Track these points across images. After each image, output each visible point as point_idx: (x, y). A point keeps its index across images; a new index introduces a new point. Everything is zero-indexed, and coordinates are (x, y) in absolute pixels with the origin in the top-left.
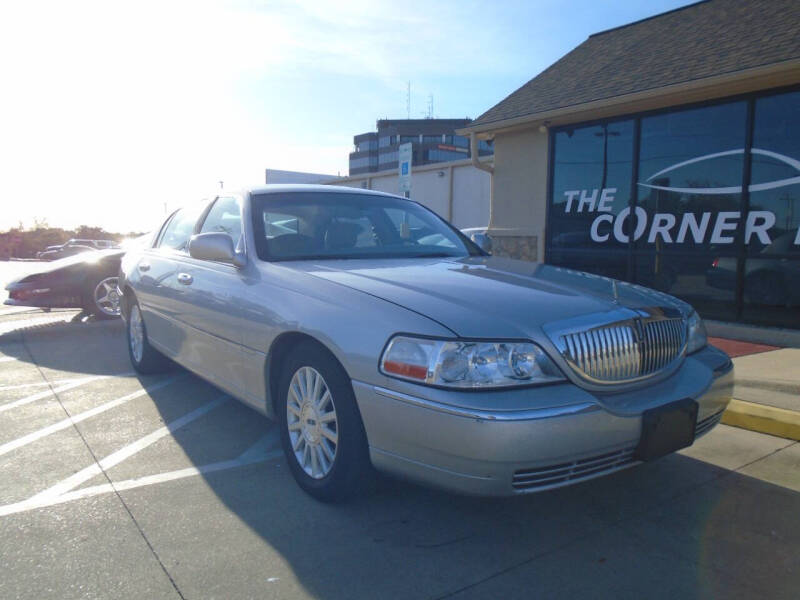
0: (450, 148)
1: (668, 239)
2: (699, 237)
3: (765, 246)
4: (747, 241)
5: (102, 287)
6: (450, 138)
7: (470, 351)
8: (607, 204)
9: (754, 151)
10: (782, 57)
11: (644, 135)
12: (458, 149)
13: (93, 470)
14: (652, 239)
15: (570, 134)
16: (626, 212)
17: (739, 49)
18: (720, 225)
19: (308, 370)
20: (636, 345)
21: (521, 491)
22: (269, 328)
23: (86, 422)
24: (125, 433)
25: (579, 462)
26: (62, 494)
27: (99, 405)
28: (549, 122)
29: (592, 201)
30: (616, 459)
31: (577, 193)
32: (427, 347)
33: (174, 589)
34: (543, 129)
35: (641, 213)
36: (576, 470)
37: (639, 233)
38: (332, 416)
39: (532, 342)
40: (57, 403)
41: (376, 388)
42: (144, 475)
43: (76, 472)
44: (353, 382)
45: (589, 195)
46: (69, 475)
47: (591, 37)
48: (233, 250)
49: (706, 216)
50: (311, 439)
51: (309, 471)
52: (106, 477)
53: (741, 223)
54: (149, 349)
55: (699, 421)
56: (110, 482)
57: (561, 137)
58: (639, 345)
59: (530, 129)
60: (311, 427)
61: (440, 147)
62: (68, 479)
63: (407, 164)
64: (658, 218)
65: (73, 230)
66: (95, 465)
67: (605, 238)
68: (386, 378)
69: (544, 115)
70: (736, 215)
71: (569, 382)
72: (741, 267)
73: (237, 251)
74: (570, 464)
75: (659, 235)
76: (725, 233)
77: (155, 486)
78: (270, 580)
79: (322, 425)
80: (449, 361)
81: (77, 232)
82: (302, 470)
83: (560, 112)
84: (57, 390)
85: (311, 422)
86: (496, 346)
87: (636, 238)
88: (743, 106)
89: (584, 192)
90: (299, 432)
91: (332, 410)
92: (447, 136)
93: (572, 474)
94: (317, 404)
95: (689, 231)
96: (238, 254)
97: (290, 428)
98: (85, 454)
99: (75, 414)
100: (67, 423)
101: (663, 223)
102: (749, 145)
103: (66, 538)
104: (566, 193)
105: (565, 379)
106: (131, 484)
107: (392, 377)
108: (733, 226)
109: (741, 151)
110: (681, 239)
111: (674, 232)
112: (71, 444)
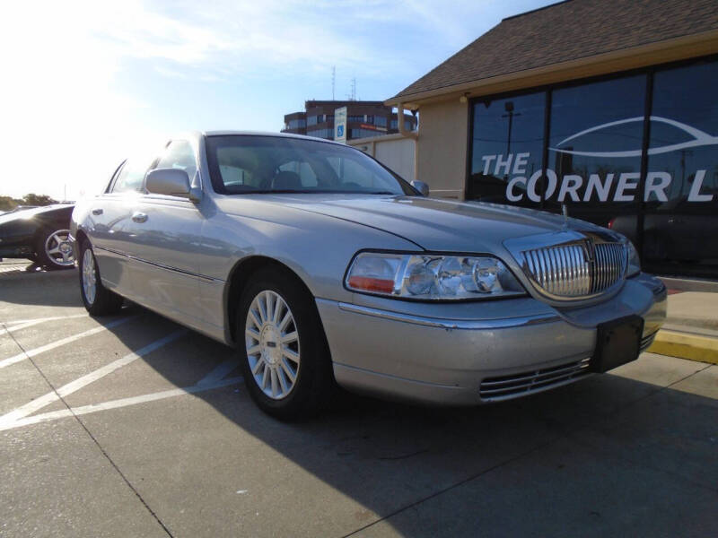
0: (371, 127)
1: (575, 198)
2: (603, 196)
3: (661, 203)
4: (646, 199)
5: (53, 239)
6: (371, 118)
7: (436, 265)
8: (521, 167)
9: (653, 118)
10: (678, 33)
11: (555, 106)
12: (378, 129)
13: (51, 397)
14: (561, 198)
15: (488, 105)
16: (538, 174)
17: (639, 28)
18: (622, 185)
19: (268, 294)
20: (587, 264)
21: (486, 400)
22: (225, 260)
23: (42, 355)
24: (82, 365)
25: (541, 372)
26: (19, 419)
27: (53, 341)
28: (469, 93)
29: (508, 164)
30: (571, 371)
31: (494, 157)
32: (394, 261)
33: (142, 504)
34: (464, 100)
35: (552, 175)
36: (538, 379)
37: (549, 193)
38: (294, 336)
39: (495, 257)
40: (12, 340)
41: (341, 304)
42: (103, 401)
43: (33, 399)
44: (317, 300)
45: (505, 159)
46: (27, 402)
47: (504, 20)
48: (189, 184)
49: (610, 177)
50: (272, 361)
51: (269, 393)
52: (64, 403)
53: (642, 183)
54: (101, 290)
55: (644, 336)
56: (68, 407)
57: (480, 108)
58: (589, 264)
59: (451, 100)
60: (271, 349)
61: (363, 126)
62: (27, 405)
63: (342, 127)
64: (567, 179)
65: (22, 198)
66: (53, 393)
67: (520, 198)
68: (351, 293)
69: (465, 86)
70: (637, 175)
71: (528, 296)
72: (641, 223)
73: (193, 186)
74: (533, 373)
75: (568, 195)
76: (626, 192)
77: (115, 411)
78: (239, 492)
79: (283, 346)
80: (416, 273)
81: (25, 200)
82: (262, 392)
83: (479, 83)
84: (11, 329)
85: (272, 345)
86: (460, 259)
87: (547, 198)
88: (643, 79)
89: (501, 157)
90: (258, 355)
91: (294, 330)
92: (368, 117)
93: (534, 383)
94: (278, 326)
95: (595, 192)
96: (194, 189)
97: (249, 352)
98: (41, 383)
99: (30, 349)
100: (22, 357)
101: (571, 184)
102: (648, 114)
103: (25, 459)
104: (484, 158)
105: (525, 293)
106: (91, 409)
107: (357, 292)
108: (633, 186)
109: (641, 119)
110: (587, 198)
111: (581, 192)
112: (28, 375)
